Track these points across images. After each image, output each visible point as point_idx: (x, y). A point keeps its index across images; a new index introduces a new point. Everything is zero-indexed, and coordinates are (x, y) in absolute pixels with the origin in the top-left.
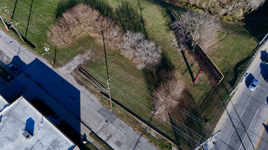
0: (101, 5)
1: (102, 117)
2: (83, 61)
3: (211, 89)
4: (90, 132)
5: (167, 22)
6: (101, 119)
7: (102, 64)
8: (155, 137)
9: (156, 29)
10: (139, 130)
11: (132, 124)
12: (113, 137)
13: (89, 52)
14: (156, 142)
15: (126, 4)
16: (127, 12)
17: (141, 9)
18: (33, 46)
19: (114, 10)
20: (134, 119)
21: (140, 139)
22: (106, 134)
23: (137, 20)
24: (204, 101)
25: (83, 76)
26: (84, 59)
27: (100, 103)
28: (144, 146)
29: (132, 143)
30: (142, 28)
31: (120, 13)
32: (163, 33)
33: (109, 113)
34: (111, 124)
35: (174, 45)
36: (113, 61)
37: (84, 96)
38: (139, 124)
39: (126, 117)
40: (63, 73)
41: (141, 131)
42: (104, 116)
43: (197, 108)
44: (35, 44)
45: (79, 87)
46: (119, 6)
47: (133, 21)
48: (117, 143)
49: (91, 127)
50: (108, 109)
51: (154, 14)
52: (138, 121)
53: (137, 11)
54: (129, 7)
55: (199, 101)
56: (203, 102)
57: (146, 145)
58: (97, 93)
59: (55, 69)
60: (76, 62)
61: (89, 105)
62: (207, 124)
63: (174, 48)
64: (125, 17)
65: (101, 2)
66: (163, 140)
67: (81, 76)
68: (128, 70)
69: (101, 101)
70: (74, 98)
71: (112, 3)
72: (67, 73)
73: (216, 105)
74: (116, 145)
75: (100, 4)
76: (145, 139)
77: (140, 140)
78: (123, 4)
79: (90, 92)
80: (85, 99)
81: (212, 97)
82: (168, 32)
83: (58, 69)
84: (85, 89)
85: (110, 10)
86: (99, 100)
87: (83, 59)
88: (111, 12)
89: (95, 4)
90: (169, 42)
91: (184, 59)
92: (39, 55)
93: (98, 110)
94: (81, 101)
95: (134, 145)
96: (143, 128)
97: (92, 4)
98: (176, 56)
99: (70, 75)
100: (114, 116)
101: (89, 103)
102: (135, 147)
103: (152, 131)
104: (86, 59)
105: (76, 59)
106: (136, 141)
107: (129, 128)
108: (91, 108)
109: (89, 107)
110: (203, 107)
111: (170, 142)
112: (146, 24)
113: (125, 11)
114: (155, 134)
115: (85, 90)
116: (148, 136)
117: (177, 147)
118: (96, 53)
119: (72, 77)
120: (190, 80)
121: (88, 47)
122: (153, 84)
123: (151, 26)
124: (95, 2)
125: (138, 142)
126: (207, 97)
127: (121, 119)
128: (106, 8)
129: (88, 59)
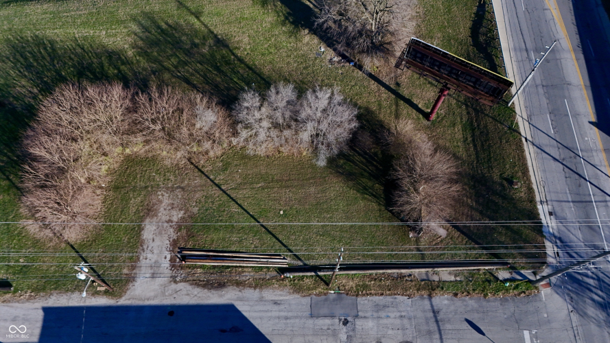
0: (84, 58)
1: (328, 321)
2: (172, 230)
3: (468, 113)
5: (279, 16)
6: (330, 327)
7: (220, 205)
8: (456, 281)
9: (266, 46)
10: (418, 290)
11: (396, 287)
13: (165, 199)
14: (465, 289)
15: (149, 18)
16: (166, 40)
17: (197, 15)
18: (2, 285)
19: (130, 53)
20: (389, 275)
21: (434, 304)
23: (207, 48)
24: (475, 146)
25: (207, 264)
26: (170, 221)
27: (296, 296)
28: (451, 312)
29: (427, 323)
30: (234, 60)
31: (152, 52)
32: (288, 45)
33: (334, 300)
34: (359, 322)
35: (331, 61)
36: (239, 181)
37: (252, 306)
38: (407, 278)
39: (372, 282)
40: (152, 294)
41: (424, 289)
42: (332, 316)
43: (473, 167)
45: (221, 296)
46: (136, 34)
47: (198, 53)
50: (325, 294)
51: (238, 10)
52: (401, 273)
53: (188, 23)
54: (163, 24)
55: (468, 150)
56: (474, 149)
57: (452, 308)
58: (272, 278)
59: (123, 298)
60: (157, 242)
61: (279, 318)
62: (516, 187)
63: (337, 68)
64: (172, 56)
65: (74, 49)
66: (472, 274)
67: (201, 267)
68: (289, 180)
69: (298, 289)
70: (235, 330)
71: (108, 36)
72: (162, 285)
73: (500, 139)
75: (76, 55)
76: (442, 297)
77: (435, 308)
78: (140, 24)
79: (255, 288)
80: (260, 311)
81: (482, 127)
82: (296, 36)
83: (128, 292)
84: (240, 291)
85: (120, 58)
86: (292, 291)
87: (166, 224)
88: (127, 62)
89: (65, 63)
90: (316, 58)
91: (373, 82)
92: (42, 294)
93: (308, 313)
94: (256, 323)
95: (433, 327)
96: (422, 280)
97: (54, 66)
98: (353, 83)
99: (173, 286)
100: (349, 300)
101: (277, 314)
102: (439, 326)
103: (441, 274)
104: (175, 219)
105: (151, 236)
106: (431, 314)
107: (397, 301)
108: (292, 321)
109: (285, 321)
110: (484, 159)
111: (487, 268)
112: (236, 45)
113: (159, 40)
114: (450, 273)
115: (240, 293)
116: (442, 288)
117: (504, 269)
118: (183, 189)
119: (181, 286)
120: (419, 119)
121: (152, 188)
122: (362, 175)
123: (249, 44)
124: (59, 57)
125: (435, 312)
126: (474, 134)
127: (368, 295)
128: (103, 58)
129: (180, 216)
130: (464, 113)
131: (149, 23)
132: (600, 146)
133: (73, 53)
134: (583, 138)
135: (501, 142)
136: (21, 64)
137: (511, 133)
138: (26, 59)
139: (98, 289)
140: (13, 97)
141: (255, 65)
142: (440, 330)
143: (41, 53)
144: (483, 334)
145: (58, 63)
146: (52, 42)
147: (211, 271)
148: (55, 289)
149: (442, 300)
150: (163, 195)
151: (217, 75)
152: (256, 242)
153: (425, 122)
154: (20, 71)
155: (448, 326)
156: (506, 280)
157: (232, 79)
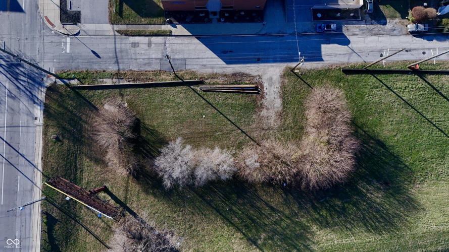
0: (345, 221)
1: (176, 57)
2: (266, 104)
4: (173, 34)
6: (175, 54)
7: (240, 120)
8: (103, 79)
9: (220, 243)
10: (125, 73)
11: (138, 75)
12: (146, 47)
13: (273, 122)
14: (98, 74)
21: (117, 67)
22: (156, 44)
23: (262, 237)
25: (243, 85)
26: (268, 109)
27: (193, 70)
28: (108, 62)
29: (122, 56)
30: (242, 229)
34: (160, 56)
35: (172, 235)
37: (217, 64)
38: (131, 80)
39: (151, 77)
40: (270, 69)
41: (122, 74)
42: (174, 59)
45: (235, 69)
46: (314, 243)
47: (268, 232)
48: (137, 45)
49: (177, 38)
50: (178, 71)
52: (134, 82)
55: (81, 164)
56: (77, 164)
57: (107, 64)
58: (207, 79)
59: (284, 67)
60: (272, 97)
62: (54, 135)
63: (168, 228)
64: (286, 228)
65: (352, 227)
66: (93, 82)
67: (247, 84)
69: (192, 73)
70: (225, 52)
72: (266, 74)
74: (136, 42)
76: (112, 70)
77: (117, 64)
79: (216, 74)
80: (213, 62)
83: (282, 70)
84: (224, 72)
86: (196, 72)
87: (270, 107)
90: (183, 235)
92: (326, 68)
93: (188, 61)
94: (214, 56)
95: (119, 55)
96: (123, 78)
97: (362, 213)
99: (260, 74)
100: (165, 68)
101: (204, 60)
102: (116, 55)
103: (111, 82)
104: (265, 111)
105: (276, 100)
106: (119, 61)
107: (138, 68)
108: (196, 57)
109: (200, 57)
110: (72, 156)
111: (83, 85)
112: (242, 241)
114: (106, 83)
115: (224, 70)
116: (111, 74)
117: (73, 85)
118: (263, 129)
119: (255, 74)
120: (112, 187)
121: (281, 129)
122: (154, 143)
125: (117, 62)
126: (75, 176)
127: (154, 71)
129: (262, 113)
135: (57, 168)
137: (48, 175)
139: (298, 71)
141: (227, 226)
142: (116, 53)
144: (92, 51)
145: (360, 216)
146: (368, 231)
147: (241, 82)
148: (320, 71)
149: (113, 68)
150: (274, 125)
152: (217, 98)
153: (107, 185)
155: (111, 55)
156: (73, 79)
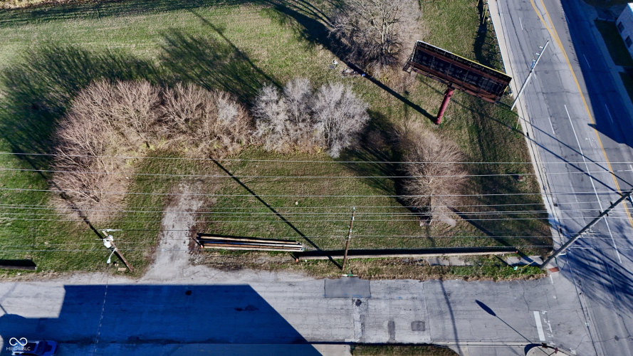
0: (114, 67)
1: (341, 302)
2: (191, 218)
3: (474, 117)
4: (348, 347)
5: (295, 33)
6: (344, 307)
7: (238, 196)
8: (466, 265)
9: (283, 59)
10: (429, 274)
11: (408, 271)
12: (398, 323)
13: (185, 192)
14: (475, 273)
15: (175, 33)
16: (190, 53)
17: (220, 31)
18: (28, 264)
19: (157, 64)
20: (401, 260)
21: (445, 287)
22: (380, 327)
23: (228, 60)
24: (481, 146)
25: (225, 248)
26: (189, 210)
27: (311, 278)
28: (462, 295)
29: (439, 305)
30: (253, 71)
31: (177, 63)
32: (304, 59)
33: (347, 283)
34: (371, 303)
35: (343, 73)
37: (267, 287)
38: (418, 263)
39: (385, 267)
40: (171, 275)
41: (435, 273)
42: (346, 297)
44: (27, 256)
45: (238, 278)
46: (163, 47)
47: (220, 64)
48: (415, 327)
49: (341, 338)
50: (338, 277)
51: (258, 28)
52: (412, 258)
53: (211, 39)
54: (188, 38)
55: (474, 150)
56: (480, 148)
57: (463, 291)
58: (287, 262)
59: (143, 278)
60: (177, 229)
61: (293, 298)
62: (521, 180)
63: (349, 79)
64: (195, 66)
65: (106, 59)
66: (481, 259)
67: (220, 251)
68: (304, 175)
69: (312, 272)
70: (250, 308)
71: (137, 48)
72: (180, 267)
73: (505, 139)
74: (416, 332)
75: (108, 64)
76: (452, 281)
77: (446, 291)
78: (167, 38)
79: (271, 270)
80: (275, 292)
81: (487, 128)
82: (311, 51)
83: (148, 273)
84: (256, 273)
85: (147, 68)
86: (306, 274)
87: (185, 213)
88: (154, 71)
89: (97, 72)
90: (329, 71)
91: (383, 90)
92: (64, 274)
93: (322, 294)
94: (271, 302)
95: (445, 307)
96: (433, 265)
97: (86, 74)
98: (364, 92)
99: (192, 268)
100: (362, 282)
101: (292, 295)
102: (450, 307)
103: (451, 259)
104: (195, 208)
105: (171, 223)
106: (443, 297)
107: (409, 283)
108: (307, 301)
109: (299, 301)
110: (490, 157)
111: (496, 253)
112: (255, 58)
113: (185, 53)
114: (460, 259)
115: (256, 276)
116: (453, 272)
117: (513, 255)
118: (203, 181)
119: (199, 268)
120: (427, 122)
121: (174, 180)
122: (374, 171)
123: (268, 57)
124: (92, 66)
125: (446, 295)
126: (480, 136)
127: (380, 278)
128: (132, 68)
129: (199, 205)
130: (470, 117)
131: (176, 37)
132: (600, 145)
133: (104, 63)
134: (584, 139)
135: (505, 142)
136: (56, 72)
137: (515, 134)
138: (60, 67)
139: (119, 269)
140: (47, 101)
141: (272, 75)
142: (451, 311)
143: (75, 62)
144: (494, 314)
145: (90, 72)
146: (86, 54)
147: (229, 255)
148: (78, 269)
149: (453, 284)
150: (183, 187)
151: (237, 84)
152: (272, 229)
153: (434, 125)
154: (54, 78)
155: (459, 307)
156: (514, 265)
157: (251, 87)
